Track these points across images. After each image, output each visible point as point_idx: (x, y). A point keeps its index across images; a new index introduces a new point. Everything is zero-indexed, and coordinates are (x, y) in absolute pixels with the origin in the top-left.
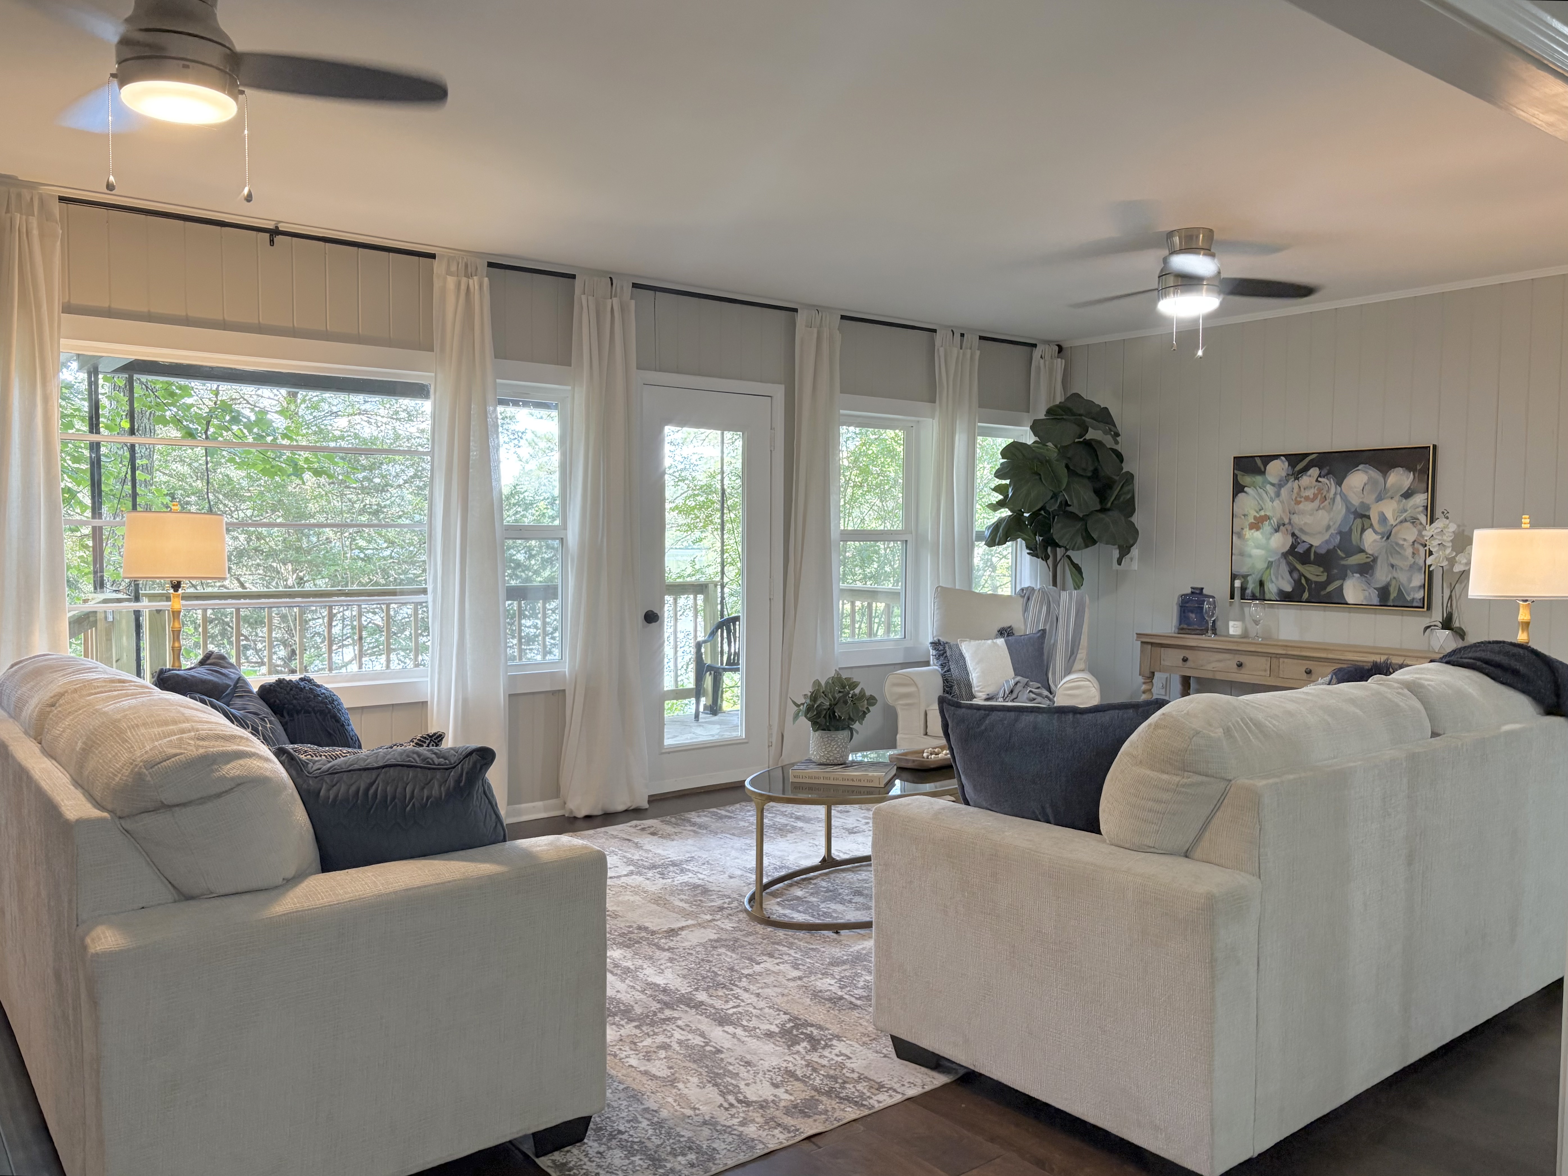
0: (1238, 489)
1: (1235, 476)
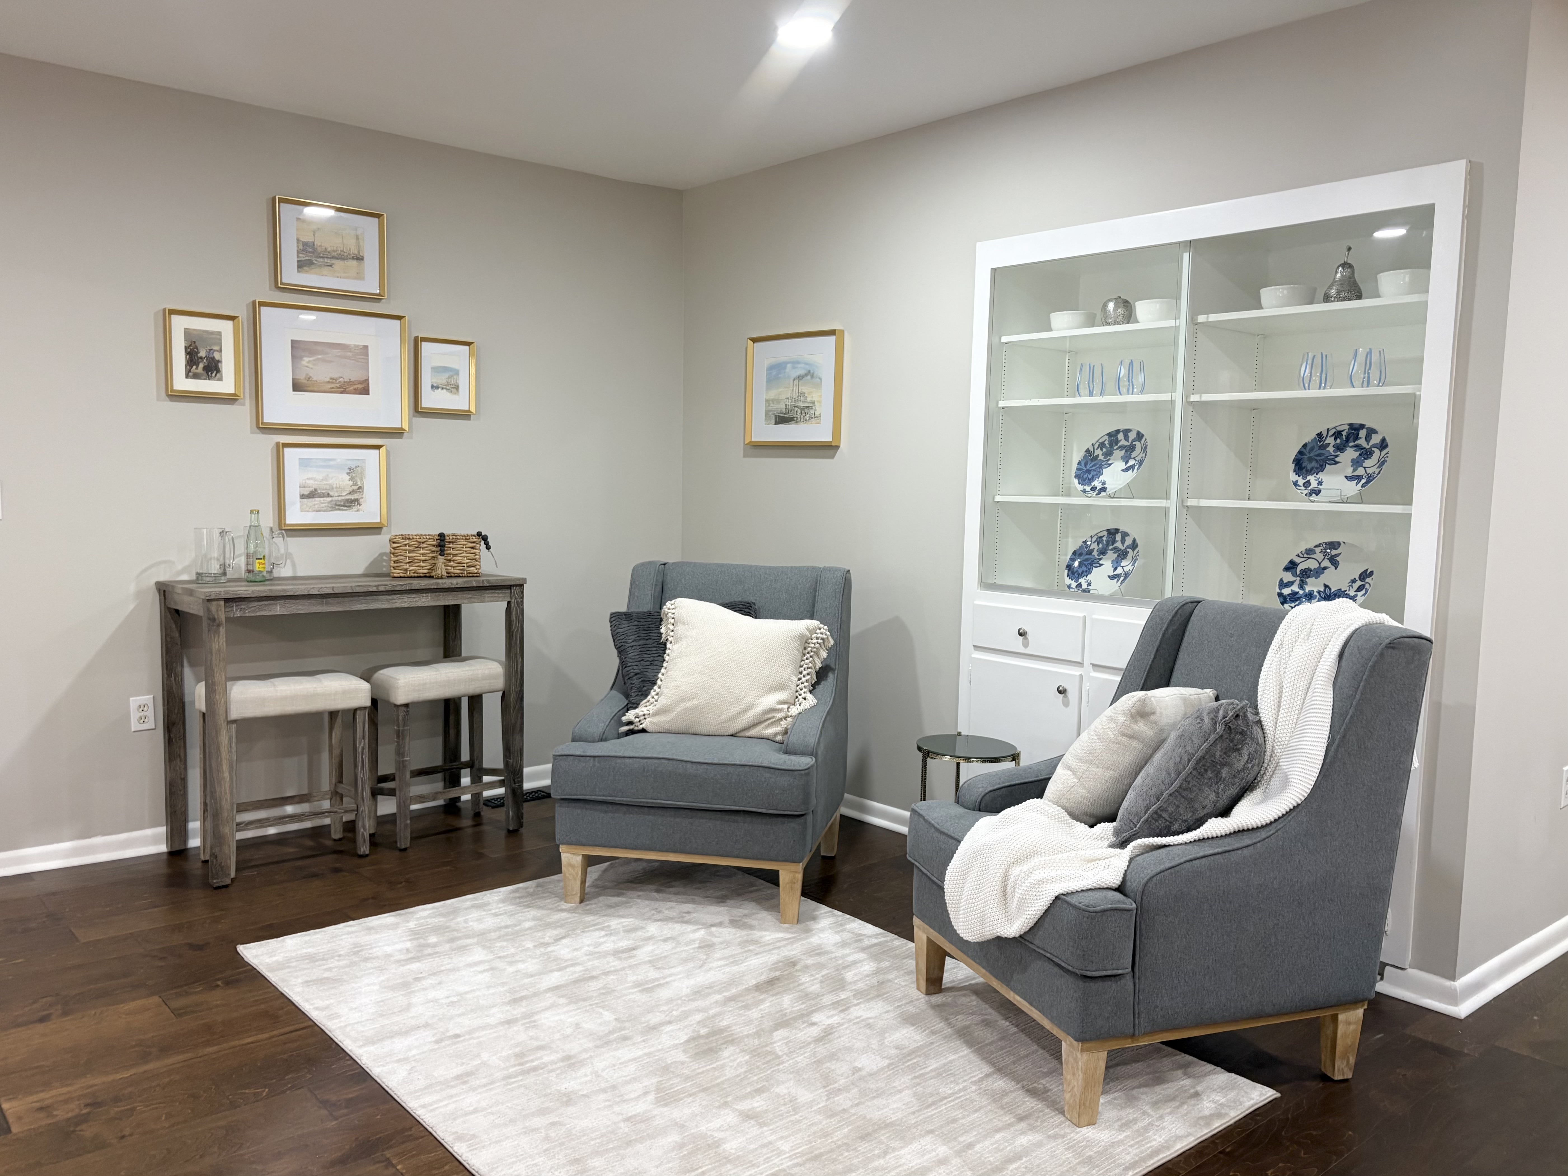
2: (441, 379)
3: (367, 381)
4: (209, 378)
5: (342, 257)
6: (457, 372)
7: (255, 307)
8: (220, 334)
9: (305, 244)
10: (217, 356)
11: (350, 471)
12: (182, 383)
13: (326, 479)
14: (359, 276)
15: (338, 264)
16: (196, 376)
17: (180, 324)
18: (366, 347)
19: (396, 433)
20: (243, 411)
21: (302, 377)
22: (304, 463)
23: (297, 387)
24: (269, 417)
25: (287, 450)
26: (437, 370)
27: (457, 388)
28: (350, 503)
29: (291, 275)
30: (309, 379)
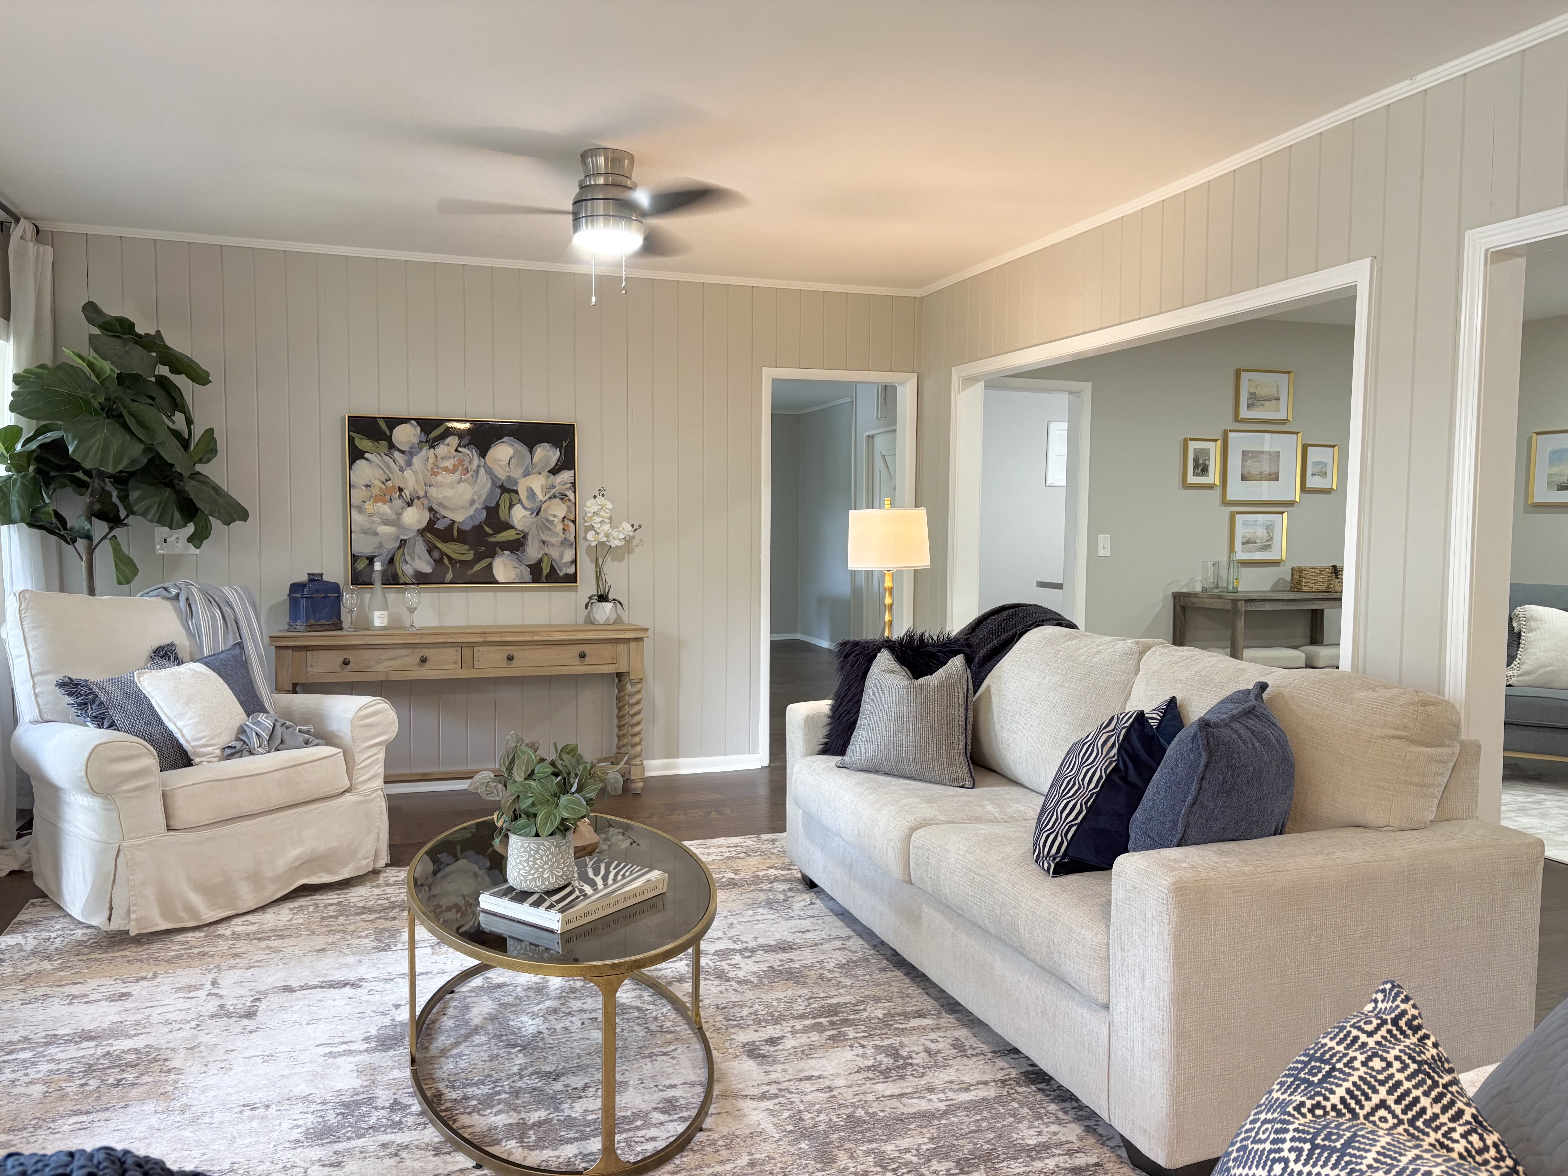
0: (356, 454)
1: (351, 440)
2: (1317, 469)
3: (1278, 473)
4: (1203, 475)
5: (1269, 400)
6: (1326, 464)
7: (1225, 433)
8: (1209, 450)
9: (1251, 394)
10: (1207, 462)
11: (1268, 527)
12: (1192, 479)
13: (1255, 532)
14: (1277, 410)
15: (1267, 403)
16: (1198, 475)
17: (1192, 445)
18: (1278, 452)
19: (1291, 504)
20: (1216, 494)
21: (1246, 472)
22: (1245, 524)
23: (1244, 478)
24: (1229, 497)
25: (1237, 516)
26: (1316, 464)
27: (1325, 474)
28: (1266, 547)
29: (1244, 413)
30: (1249, 473)
